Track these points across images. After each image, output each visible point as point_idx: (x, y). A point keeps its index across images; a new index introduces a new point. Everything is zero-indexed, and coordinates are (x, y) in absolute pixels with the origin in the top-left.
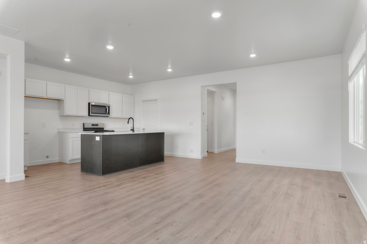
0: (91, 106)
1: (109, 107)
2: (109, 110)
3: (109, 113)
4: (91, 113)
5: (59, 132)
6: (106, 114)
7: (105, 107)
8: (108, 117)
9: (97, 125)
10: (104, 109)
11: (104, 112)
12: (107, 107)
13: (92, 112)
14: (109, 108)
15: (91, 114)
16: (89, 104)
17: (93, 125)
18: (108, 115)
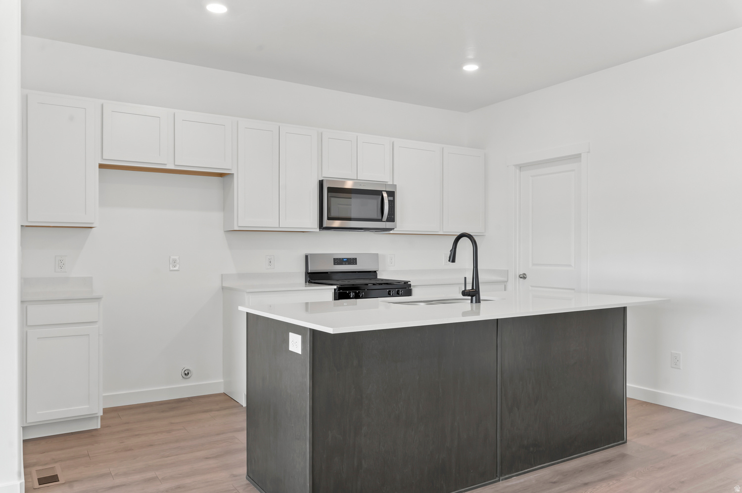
0: (328, 192)
1: (391, 194)
2: (392, 204)
3: (391, 218)
4: (329, 219)
5: (223, 288)
6: (381, 220)
7: (379, 193)
8: (391, 232)
9: (353, 261)
10: (376, 201)
11: (376, 214)
12: (385, 195)
13: (333, 215)
14: (391, 198)
15: (326, 223)
16: (321, 183)
17: (338, 261)
18: (389, 225)
